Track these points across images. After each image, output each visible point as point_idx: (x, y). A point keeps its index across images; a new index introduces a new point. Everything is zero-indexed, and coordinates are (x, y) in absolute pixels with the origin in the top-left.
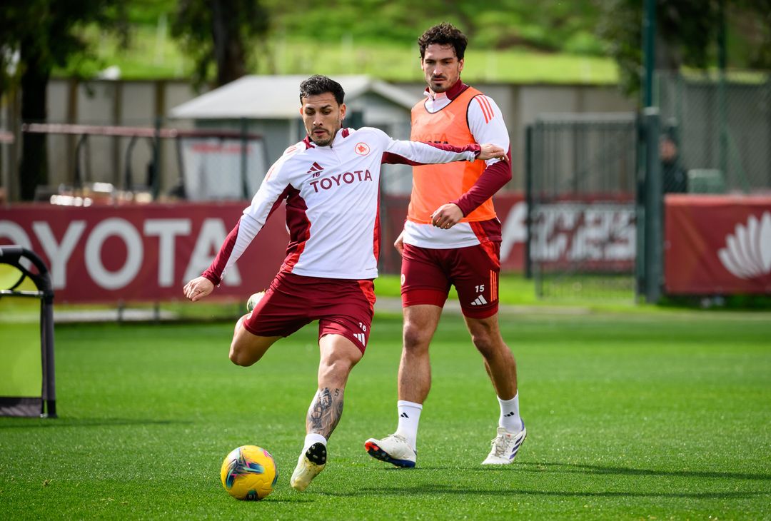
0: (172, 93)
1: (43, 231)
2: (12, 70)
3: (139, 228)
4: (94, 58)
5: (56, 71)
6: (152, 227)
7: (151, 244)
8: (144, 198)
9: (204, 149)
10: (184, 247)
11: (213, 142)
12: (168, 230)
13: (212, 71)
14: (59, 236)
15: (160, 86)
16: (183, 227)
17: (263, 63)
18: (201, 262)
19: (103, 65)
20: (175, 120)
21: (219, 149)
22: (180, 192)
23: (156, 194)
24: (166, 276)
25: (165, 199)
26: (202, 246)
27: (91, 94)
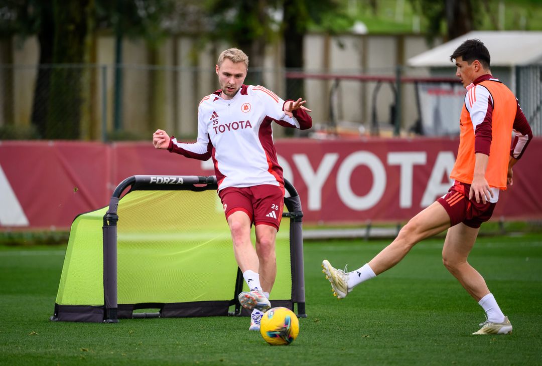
0: (411, 45)
1: (302, 161)
2: (275, 28)
3: (384, 160)
4: (345, 17)
5: (312, 27)
6: (394, 158)
7: (393, 173)
8: (387, 134)
9: (438, 92)
10: (421, 175)
11: (445, 87)
12: (407, 161)
13: (444, 26)
14: (315, 165)
15: (400, 39)
16: (420, 158)
17: (487, 20)
18: (435, 188)
19: (352, 22)
20: (413, 68)
21: (451, 92)
22: (418, 128)
23: (397, 132)
24: (406, 200)
25: (404, 135)
26: (437, 175)
27: (341, 46)
